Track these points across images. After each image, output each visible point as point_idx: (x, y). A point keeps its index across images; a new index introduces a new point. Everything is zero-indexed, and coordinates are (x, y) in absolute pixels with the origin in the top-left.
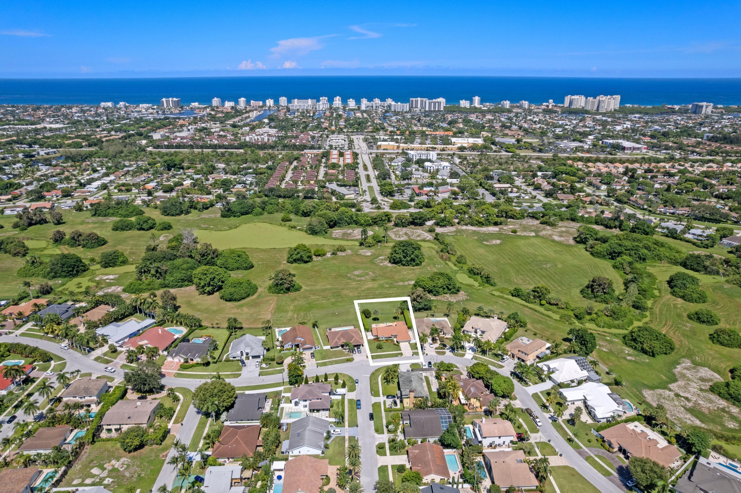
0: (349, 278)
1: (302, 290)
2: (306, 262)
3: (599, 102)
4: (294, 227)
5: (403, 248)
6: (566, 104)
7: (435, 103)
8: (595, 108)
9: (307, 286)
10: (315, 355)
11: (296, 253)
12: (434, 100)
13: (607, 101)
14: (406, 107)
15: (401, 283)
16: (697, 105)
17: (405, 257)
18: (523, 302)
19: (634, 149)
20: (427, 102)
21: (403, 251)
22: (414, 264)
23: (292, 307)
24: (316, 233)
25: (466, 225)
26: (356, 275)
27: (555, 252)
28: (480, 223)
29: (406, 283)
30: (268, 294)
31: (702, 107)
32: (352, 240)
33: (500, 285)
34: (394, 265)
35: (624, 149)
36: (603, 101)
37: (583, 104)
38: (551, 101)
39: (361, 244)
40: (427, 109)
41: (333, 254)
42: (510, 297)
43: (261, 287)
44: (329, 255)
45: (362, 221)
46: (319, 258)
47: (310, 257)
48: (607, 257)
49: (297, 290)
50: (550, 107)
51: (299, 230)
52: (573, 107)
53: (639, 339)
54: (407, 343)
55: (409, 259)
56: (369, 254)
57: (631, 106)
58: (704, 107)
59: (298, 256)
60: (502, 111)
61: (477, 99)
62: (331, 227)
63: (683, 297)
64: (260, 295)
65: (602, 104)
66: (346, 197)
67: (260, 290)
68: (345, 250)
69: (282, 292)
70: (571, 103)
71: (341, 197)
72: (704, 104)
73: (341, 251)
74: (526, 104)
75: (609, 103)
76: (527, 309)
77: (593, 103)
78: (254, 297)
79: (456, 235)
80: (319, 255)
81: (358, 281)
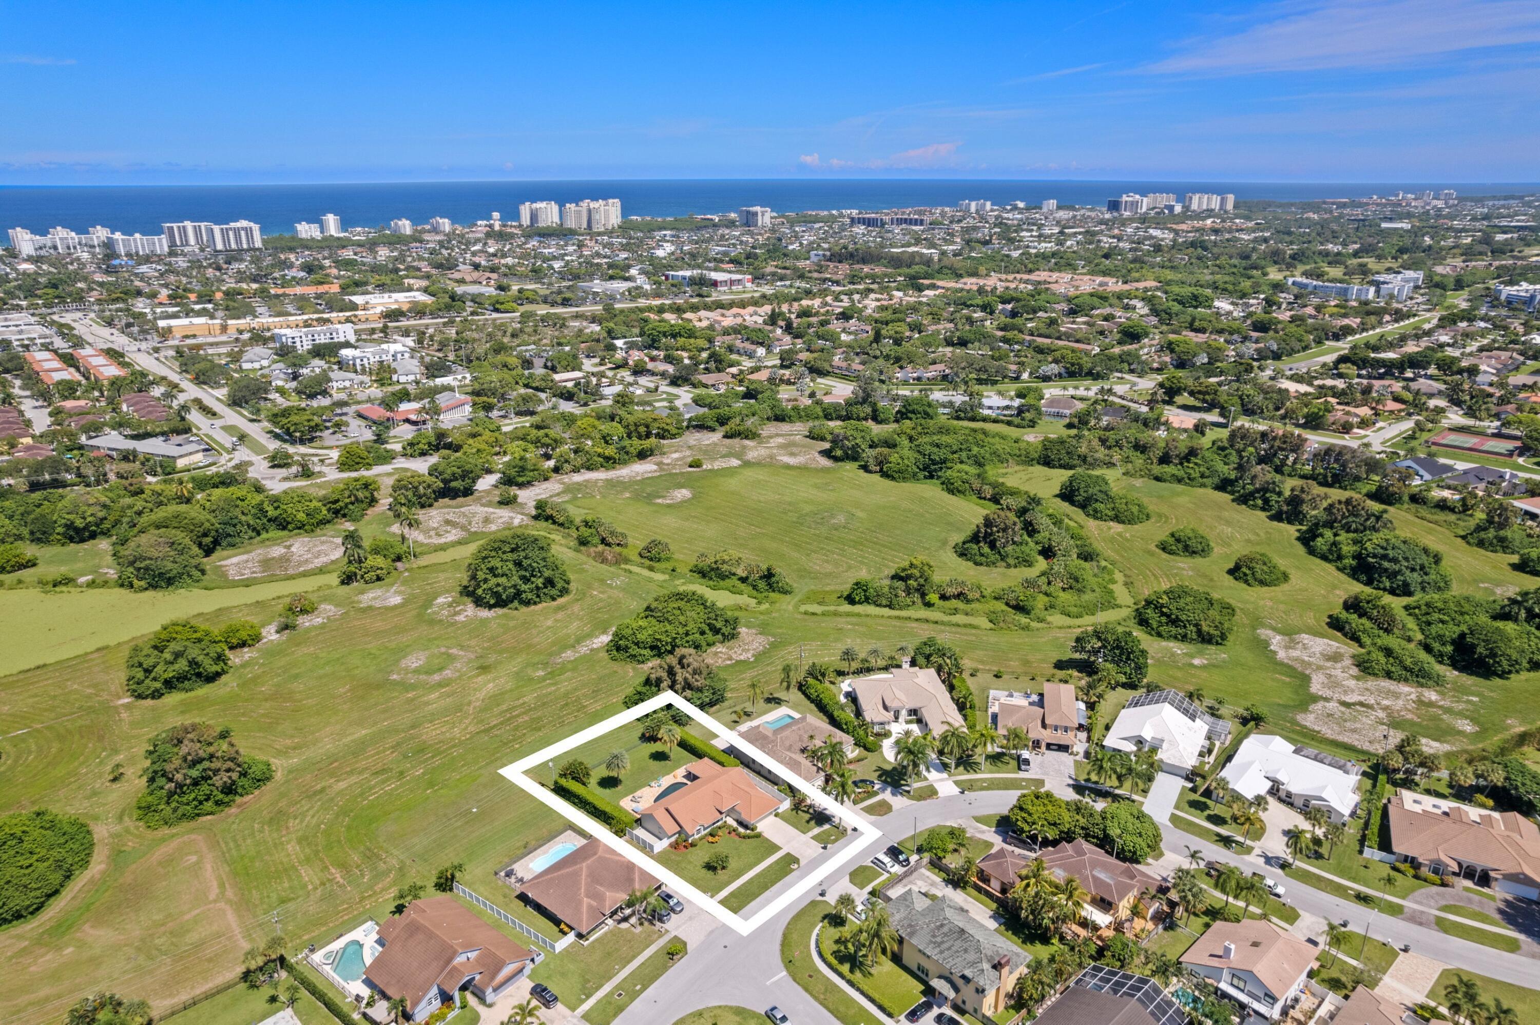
0: (405, 686)
1: (279, 776)
2: (212, 678)
3: (589, 211)
4: (67, 581)
5: (514, 556)
6: (526, 220)
7: (237, 231)
8: (585, 225)
9: (283, 753)
10: (553, 988)
11: (167, 655)
12: (233, 225)
13: (602, 208)
14: (161, 244)
15: (569, 654)
16: (748, 212)
17: (526, 580)
18: (886, 612)
19: (732, 282)
20: (217, 229)
21: (518, 564)
22: (554, 592)
23: (292, 848)
24: (170, 582)
25: (576, 470)
26: (417, 671)
27: (816, 486)
28: (608, 459)
29: (583, 650)
30: (149, 834)
31: (756, 214)
32: (305, 574)
33: (801, 587)
34: (499, 611)
35: (715, 284)
36: (597, 210)
37: (556, 219)
38: (496, 215)
39: (348, 579)
40: (220, 246)
41: (286, 627)
42: (847, 608)
43: (96, 818)
44: (270, 634)
45: (301, 516)
46: (247, 654)
47: (220, 658)
48: (921, 475)
49: (263, 779)
50: (497, 228)
51: (91, 584)
52: (541, 224)
53: (1184, 617)
54: (772, 818)
55: (540, 582)
56: (397, 600)
57: (639, 219)
58: (760, 214)
59: (182, 665)
60: (396, 240)
61: (331, 220)
62: (208, 552)
63: (1117, 518)
64: (118, 855)
65: (595, 217)
66: (181, 463)
67: (100, 832)
68: (314, 609)
69: (208, 806)
70: (534, 216)
71: (166, 467)
72: (758, 209)
73: (303, 611)
74: (445, 224)
75: (607, 212)
76: (914, 625)
77: (578, 213)
78: (97, 865)
79: (575, 498)
80: (243, 644)
81: (440, 685)
